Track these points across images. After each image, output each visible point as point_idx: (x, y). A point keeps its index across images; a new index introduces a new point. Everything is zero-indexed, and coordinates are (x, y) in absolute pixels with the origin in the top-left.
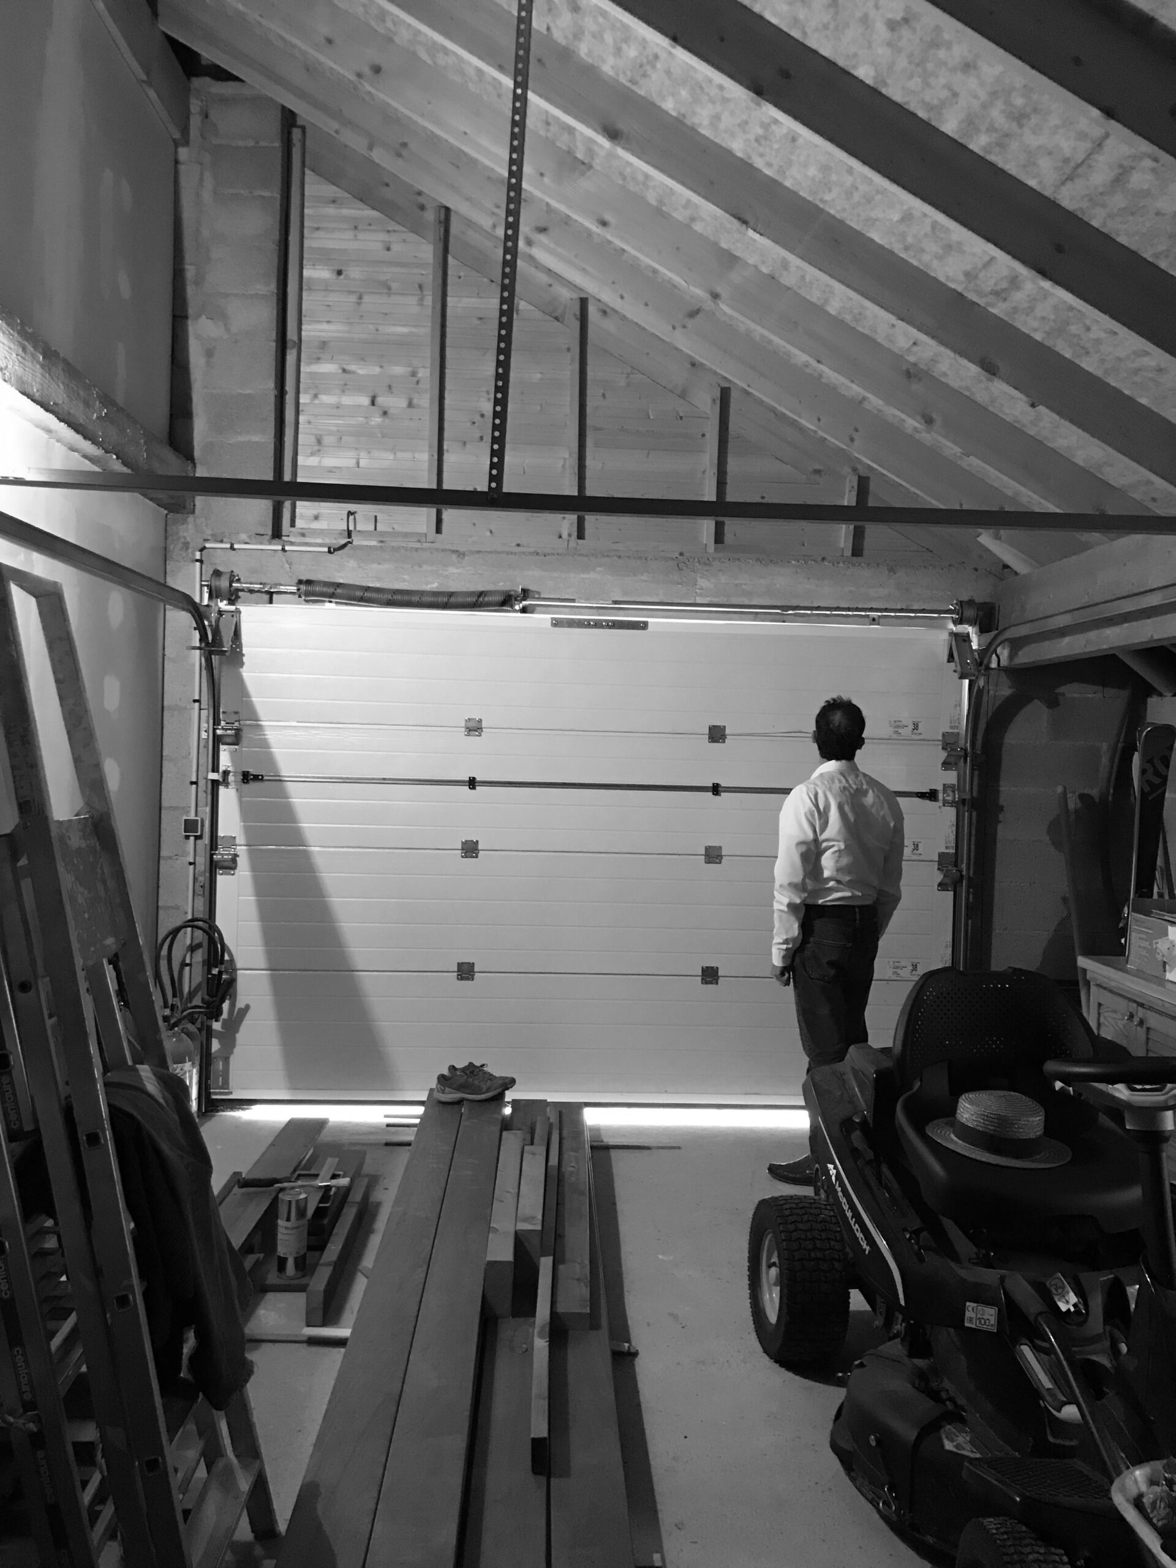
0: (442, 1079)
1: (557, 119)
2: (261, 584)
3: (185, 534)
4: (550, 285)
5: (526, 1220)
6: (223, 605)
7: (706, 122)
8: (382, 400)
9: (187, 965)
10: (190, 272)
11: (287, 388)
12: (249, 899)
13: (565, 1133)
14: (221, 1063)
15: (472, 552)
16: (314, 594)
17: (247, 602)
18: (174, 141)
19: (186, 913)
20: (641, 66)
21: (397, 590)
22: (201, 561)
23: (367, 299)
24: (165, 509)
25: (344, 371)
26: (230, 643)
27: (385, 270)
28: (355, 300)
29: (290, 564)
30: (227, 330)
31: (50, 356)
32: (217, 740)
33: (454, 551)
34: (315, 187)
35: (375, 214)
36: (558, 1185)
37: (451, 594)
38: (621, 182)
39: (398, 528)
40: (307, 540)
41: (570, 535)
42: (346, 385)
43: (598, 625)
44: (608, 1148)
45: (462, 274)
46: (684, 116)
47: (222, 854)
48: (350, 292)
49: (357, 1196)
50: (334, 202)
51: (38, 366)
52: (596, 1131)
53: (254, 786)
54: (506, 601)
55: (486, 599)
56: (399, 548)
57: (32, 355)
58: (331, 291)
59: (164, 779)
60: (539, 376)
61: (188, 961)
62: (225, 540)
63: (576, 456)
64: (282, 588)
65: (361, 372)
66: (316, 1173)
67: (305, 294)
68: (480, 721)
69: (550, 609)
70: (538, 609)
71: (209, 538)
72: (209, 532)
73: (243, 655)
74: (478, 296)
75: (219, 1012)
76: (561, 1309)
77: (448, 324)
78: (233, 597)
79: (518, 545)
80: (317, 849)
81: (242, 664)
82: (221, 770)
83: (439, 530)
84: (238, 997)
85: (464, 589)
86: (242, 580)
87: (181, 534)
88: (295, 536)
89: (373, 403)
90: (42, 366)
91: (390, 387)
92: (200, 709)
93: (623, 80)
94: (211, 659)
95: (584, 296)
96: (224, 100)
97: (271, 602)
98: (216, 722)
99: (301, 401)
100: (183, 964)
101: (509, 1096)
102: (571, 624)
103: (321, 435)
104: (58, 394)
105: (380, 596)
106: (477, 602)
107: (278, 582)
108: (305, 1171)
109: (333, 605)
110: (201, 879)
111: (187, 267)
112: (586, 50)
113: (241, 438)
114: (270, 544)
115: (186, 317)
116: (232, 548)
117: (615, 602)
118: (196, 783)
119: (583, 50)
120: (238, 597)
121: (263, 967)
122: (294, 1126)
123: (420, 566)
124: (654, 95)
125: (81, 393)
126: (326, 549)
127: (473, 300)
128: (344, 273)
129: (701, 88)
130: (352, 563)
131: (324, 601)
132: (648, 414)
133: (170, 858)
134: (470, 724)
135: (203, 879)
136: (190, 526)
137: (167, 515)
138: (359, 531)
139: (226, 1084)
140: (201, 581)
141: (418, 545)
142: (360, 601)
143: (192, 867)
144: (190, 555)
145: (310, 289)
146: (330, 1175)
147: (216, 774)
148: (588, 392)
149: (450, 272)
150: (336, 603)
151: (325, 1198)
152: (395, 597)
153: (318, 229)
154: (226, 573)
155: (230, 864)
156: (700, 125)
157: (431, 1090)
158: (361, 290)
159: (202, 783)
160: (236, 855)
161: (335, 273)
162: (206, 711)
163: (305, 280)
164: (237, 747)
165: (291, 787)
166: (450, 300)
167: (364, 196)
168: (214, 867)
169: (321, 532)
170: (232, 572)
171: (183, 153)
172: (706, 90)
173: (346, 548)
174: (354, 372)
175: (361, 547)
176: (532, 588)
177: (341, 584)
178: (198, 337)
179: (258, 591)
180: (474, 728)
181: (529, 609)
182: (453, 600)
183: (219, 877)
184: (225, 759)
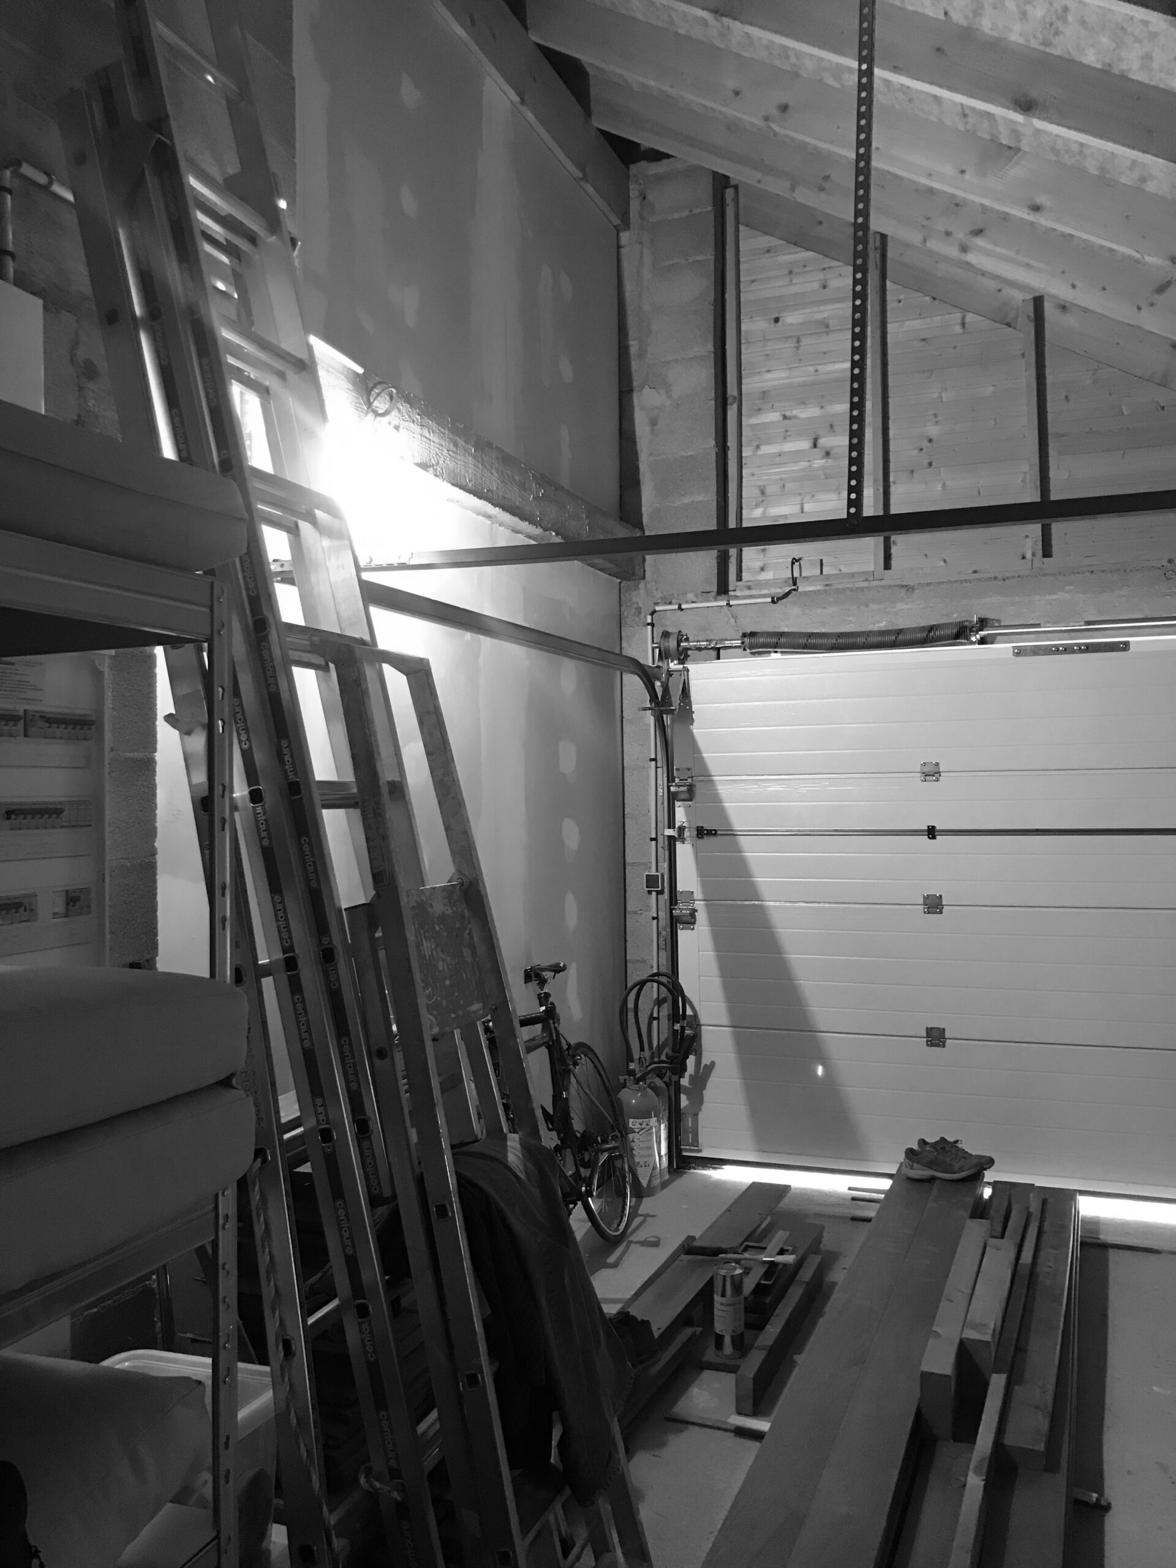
0: (910, 1152)
1: (974, 109)
2: (707, 641)
3: (637, 600)
4: (1000, 291)
5: (975, 1327)
6: (674, 665)
7: (1136, 65)
8: (825, 442)
9: (655, 1019)
10: (634, 346)
11: (729, 444)
12: (709, 954)
13: (1046, 1226)
14: (690, 1119)
15: (921, 585)
16: (757, 646)
17: (696, 661)
18: (615, 227)
19: (652, 967)
20: (1051, 24)
21: (841, 633)
22: (652, 625)
23: (805, 341)
24: (617, 578)
25: (785, 417)
26: (678, 702)
27: (822, 308)
28: (793, 345)
29: (735, 618)
30: (669, 397)
31: (482, 446)
32: (672, 798)
33: (903, 586)
34: (751, 242)
35: (810, 254)
36: (1028, 1288)
37: (900, 632)
38: (1054, 158)
39: (844, 569)
40: (753, 592)
41: (1034, 555)
42: (787, 431)
43: (1068, 650)
44: (1105, 1246)
45: (902, 297)
46: (1110, 65)
47: (681, 909)
48: (787, 338)
49: (807, 1274)
50: (768, 251)
51: (470, 458)
52: (1093, 1225)
53: (708, 841)
54: (960, 634)
55: (938, 633)
56: (844, 589)
57: (465, 450)
58: (770, 340)
59: (626, 836)
60: (991, 389)
61: (655, 1015)
62: (673, 601)
63: (1037, 469)
64: (727, 643)
65: (803, 415)
66: (764, 1246)
67: (743, 347)
68: (937, 764)
69: (1012, 637)
70: (999, 638)
71: (659, 601)
72: (659, 595)
73: (693, 712)
74: (920, 316)
75: (684, 1069)
76: (1009, 1440)
77: (890, 351)
78: (683, 656)
79: (975, 572)
80: (772, 903)
81: (692, 721)
82: (677, 826)
83: (887, 566)
84: (704, 1054)
85: (914, 625)
86: (691, 639)
87: (634, 600)
88: (741, 590)
89: (815, 446)
90: (474, 458)
91: (832, 426)
92: (657, 768)
93: (1034, 44)
94: (662, 717)
95: (1037, 294)
96: (660, 179)
97: (718, 658)
98: (670, 779)
99: (744, 455)
100: (652, 1018)
101: (989, 1176)
102: (1036, 651)
103: (764, 486)
104: (493, 481)
105: (824, 641)
106: (928, 637)
107: (724, 638)
108: (755, 1240)
109: (778, 655)
110: (664, 933)
111: (631, 343)
112: (990, 25)
113: (686, 500)
114: (716, 600)
115: (632, 391)
116: (680, 608)
117: (1088, 623)
118: (655, 839)
119: (986, 25)
120: (687, 656)
121: (727, 1024)
122: (756, 1188)
123: (867, 606)
124: (1071, 50)
125: (517, 478)
126: (770, 600)
127: (915, 322)
128: (781, 319)
129: (1123, 29)
130: (796, 611)
131: (770, 652)
132: (1121, 410)
133: (635, 912)
134: (926, 769)
135: (666, 933)
136: (642, 591)
137: (620, 583)
138: (805, 577)
139: (696, 1142)
140: (653, 642)
141: (866, 584)
142: (804, 648)
143: (655, 921)
144: (643, 619)
145: (748, 342)
146: (777, 1250)
147: (672, 830)
148: (1049, 397)
149: (889, 298)
150: (782, 652)
151: (767, 1275)
152: (840, 641)
153: (753, 281)
154: (674, 633)
155: (689, 919)
156: (1130, 70)
157: (901, 1164)
158: (798, 334)
159: (660, 838)
160: (695, 911)
161: (772, 321)
162: (661, 769)
163: (743, 334)
164: (690, 803)
165: (743, 841)
166: (890, 327)
167: (799, 240)
168: (674, 922)
169: (767, 583)
170: (680, 632)
171: (625, 237)
172: (1129, 30)
173: (790, 596)
174: (795, 417)
175: (805, 593)
176: (990, 615)
177: (784, 633)
178: (642, 408)
179: (706, 648)
180: (932, 773)
181: (989, 640)
182: (901, 637)
183: (679, 931)
184: (681, 815)
